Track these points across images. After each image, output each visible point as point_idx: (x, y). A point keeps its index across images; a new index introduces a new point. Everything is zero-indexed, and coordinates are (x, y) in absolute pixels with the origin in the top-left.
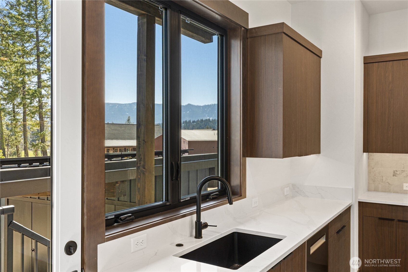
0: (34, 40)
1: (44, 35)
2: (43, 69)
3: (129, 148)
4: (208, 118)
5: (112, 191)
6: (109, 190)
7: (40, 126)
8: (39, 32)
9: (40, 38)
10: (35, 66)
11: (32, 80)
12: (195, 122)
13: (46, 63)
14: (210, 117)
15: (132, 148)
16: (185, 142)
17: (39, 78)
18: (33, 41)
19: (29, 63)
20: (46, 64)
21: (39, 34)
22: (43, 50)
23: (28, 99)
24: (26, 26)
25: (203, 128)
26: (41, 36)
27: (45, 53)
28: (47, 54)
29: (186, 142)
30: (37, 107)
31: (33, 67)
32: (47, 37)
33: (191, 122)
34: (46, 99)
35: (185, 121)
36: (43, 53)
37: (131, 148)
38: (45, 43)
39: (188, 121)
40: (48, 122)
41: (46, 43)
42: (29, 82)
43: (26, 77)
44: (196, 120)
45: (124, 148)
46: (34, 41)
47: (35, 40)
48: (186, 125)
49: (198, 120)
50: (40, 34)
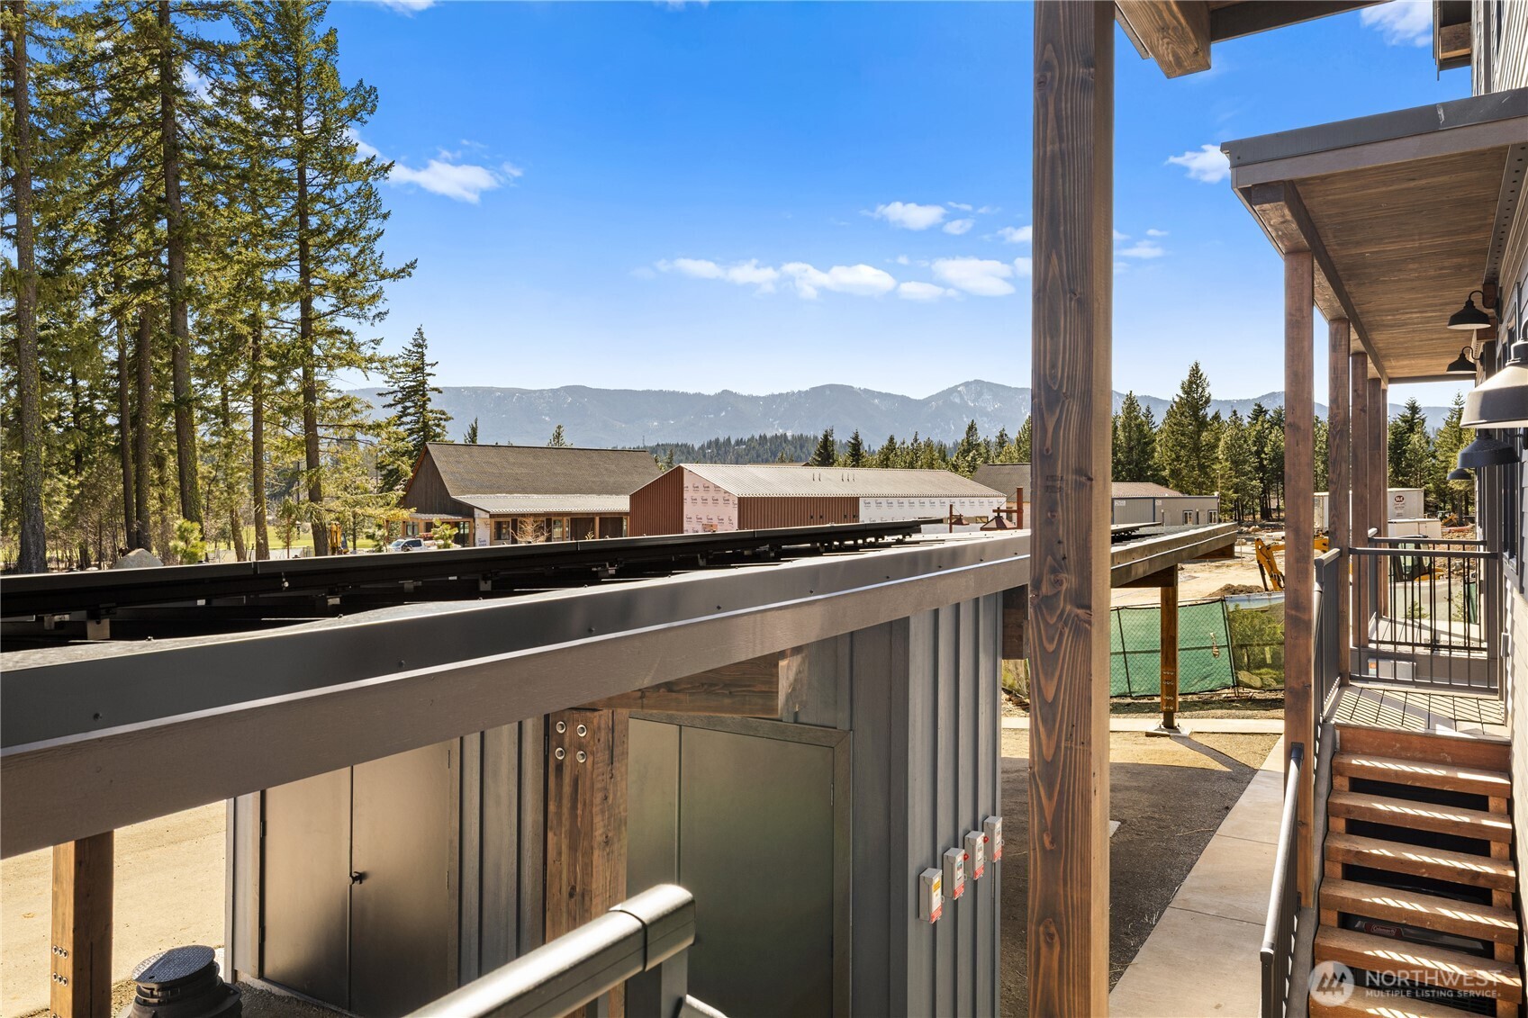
0: (291, 194)
1: (322, 180)
2: (317, 282)
3: (560, 518)
4: (781, 431)
5: (764, 688)
6: (749, 686)
7: (307, 452)
8: (307, 171)
9: (310, 190)
10: (294, 273)
11: (285, 315)
12: (745, 443)
13: (328, 263)
14: (787, 429)
15: (569, 518)
16: (728, 500)
17: (306, 307)
18: (291, 197)
19: (277, 264)
20: (326, 265)
21: (308, 176)
22: (319, 222)
23: (272, 369)
24: (268, 152)
25: (766, 461)
26: (314, 183)
27: (326, 232)
28: (330, 234)
29: (731, 502)
30: (298, 394)
31: (289, 274)
32: (329, 185)
33: (733, 442)
34: (325, 370)
35: (713, 439)
36: (319, 232)
37: (565, 519)
38: (325, 203)
39: (721, 440)
40: (329, 440)
41: (328, 203)
42: (271, 323)
43: (265, 307)
44: (746, 438)
45: (544, 519)
46: (293, 198)
47: (296, 194)
48: (718, 451)
49: (753, 437)
50: (310, 177)
